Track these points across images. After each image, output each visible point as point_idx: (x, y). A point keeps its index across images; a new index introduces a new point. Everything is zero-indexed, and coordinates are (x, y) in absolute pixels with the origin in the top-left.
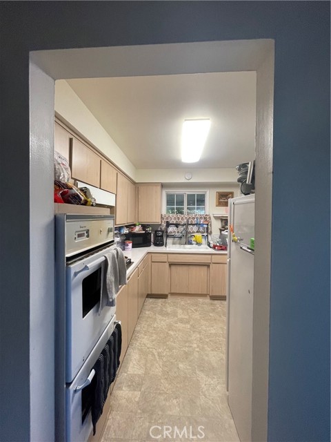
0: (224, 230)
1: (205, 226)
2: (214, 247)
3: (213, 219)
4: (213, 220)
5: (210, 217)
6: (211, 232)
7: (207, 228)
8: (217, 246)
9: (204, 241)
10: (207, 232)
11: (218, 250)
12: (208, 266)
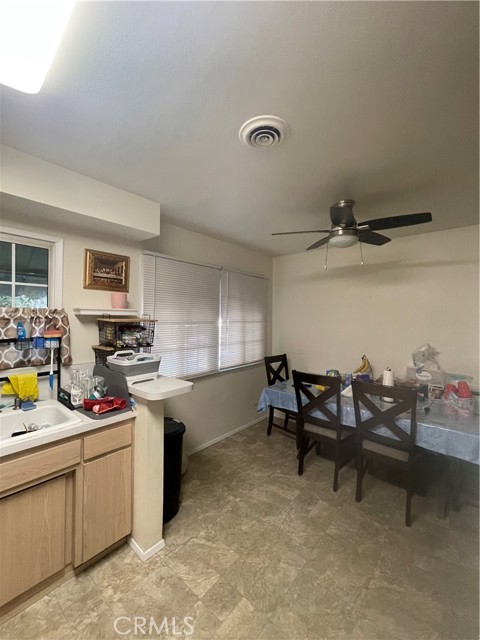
0: (112, 353)
1: (54, 345)
2: (87, 408)
3: (74, 323)
4: (75, 325)
5: (65, 319)
6: (70, 359)
7: (58, 351)
8: (95, 402)
9: (44, 389)
10: (58, 360)
11: (102, 415)
12: (70, 475)
